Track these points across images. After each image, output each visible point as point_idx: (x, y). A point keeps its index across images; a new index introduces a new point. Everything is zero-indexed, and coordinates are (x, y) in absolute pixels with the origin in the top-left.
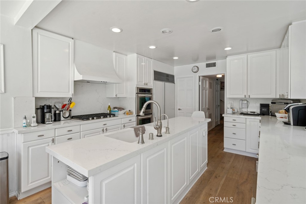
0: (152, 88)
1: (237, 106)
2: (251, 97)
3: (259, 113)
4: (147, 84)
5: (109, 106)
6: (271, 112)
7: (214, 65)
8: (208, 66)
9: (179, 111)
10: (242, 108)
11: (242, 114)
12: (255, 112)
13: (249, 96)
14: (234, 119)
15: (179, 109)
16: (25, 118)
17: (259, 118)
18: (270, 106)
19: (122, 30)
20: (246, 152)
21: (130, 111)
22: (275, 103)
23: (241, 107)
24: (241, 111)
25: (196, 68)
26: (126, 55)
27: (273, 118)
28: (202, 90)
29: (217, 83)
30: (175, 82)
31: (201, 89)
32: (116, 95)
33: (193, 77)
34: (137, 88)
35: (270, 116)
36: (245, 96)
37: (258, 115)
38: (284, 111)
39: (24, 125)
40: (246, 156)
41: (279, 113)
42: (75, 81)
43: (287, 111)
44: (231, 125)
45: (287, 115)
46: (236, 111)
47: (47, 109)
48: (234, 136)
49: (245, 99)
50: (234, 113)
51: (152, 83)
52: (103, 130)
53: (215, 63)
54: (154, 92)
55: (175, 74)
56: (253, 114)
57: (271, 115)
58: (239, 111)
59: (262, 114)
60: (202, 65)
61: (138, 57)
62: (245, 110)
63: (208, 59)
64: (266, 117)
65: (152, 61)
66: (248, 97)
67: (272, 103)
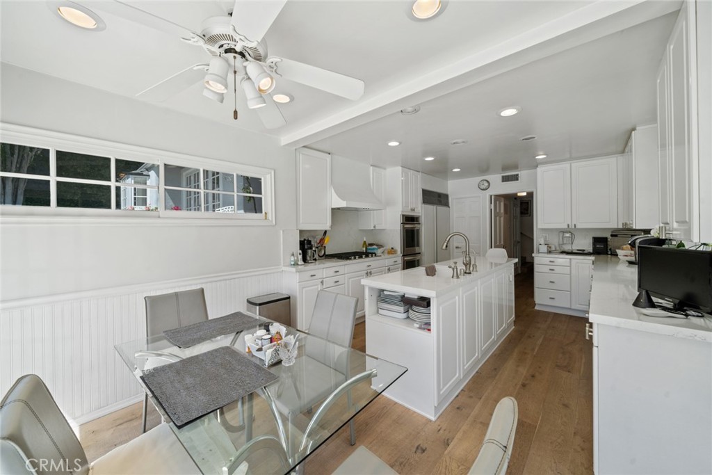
0: (420, 215)
1: (555, 241)
2: (577, 227)
3: (591, 251)
4: (414, 210)
5: (365, 242)
6: (610, 250)
7: (515, 178)
8: (505, 179)
9: (456, 250)
10: (563, 244)
11: (563, 252)
12: (584, 250)
13: (575, 225)
14: (552, 260)
15: (457, 247)
16: (293, 255)
17: (592, 258)
18: (609, 240)
19: (400, 143)
20: (570, 309)
21: (392, 248)
22: (616, 236)
23: (561, 242)
24: (562, 249)
25: (485, 183)
26: (385, 169)
27: (614, 259)
28: (495, 217)
29: (515, 205)
30: (450, 205)
31: (494, 214)
32: (374, 227)
33: (480, 197)
34: (403, 215)
35: (610, 256)
36: (568, 225)
37: (589, 254)
38: (629, 246)
39: (292, 263)
40: (571, 316)
41: (623, 249)
42: (332, 209)
43: (633, 245)
44: (546, 269)
45: (633, 252)
46: (554, 249)
47: (308, 244)
48: (551, 286)
49: (568, 230)
50: (550, 252)
51: (420, 208)
52: (367, 273)
53: (518, 175)
54: (422, 220)
55: (449, 193)
56: (582, 253)
57: (611, 254)
58: (558, 248)
59: (596, 252)
60: (495, 178)
61: (402, 172)
62: (567, 248)
63: (505, 169)
64: (602, 257)
65: (419, 175)
66: (573, 227)
67: (612, 236)
